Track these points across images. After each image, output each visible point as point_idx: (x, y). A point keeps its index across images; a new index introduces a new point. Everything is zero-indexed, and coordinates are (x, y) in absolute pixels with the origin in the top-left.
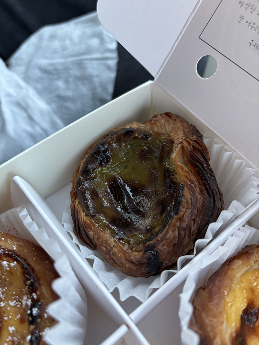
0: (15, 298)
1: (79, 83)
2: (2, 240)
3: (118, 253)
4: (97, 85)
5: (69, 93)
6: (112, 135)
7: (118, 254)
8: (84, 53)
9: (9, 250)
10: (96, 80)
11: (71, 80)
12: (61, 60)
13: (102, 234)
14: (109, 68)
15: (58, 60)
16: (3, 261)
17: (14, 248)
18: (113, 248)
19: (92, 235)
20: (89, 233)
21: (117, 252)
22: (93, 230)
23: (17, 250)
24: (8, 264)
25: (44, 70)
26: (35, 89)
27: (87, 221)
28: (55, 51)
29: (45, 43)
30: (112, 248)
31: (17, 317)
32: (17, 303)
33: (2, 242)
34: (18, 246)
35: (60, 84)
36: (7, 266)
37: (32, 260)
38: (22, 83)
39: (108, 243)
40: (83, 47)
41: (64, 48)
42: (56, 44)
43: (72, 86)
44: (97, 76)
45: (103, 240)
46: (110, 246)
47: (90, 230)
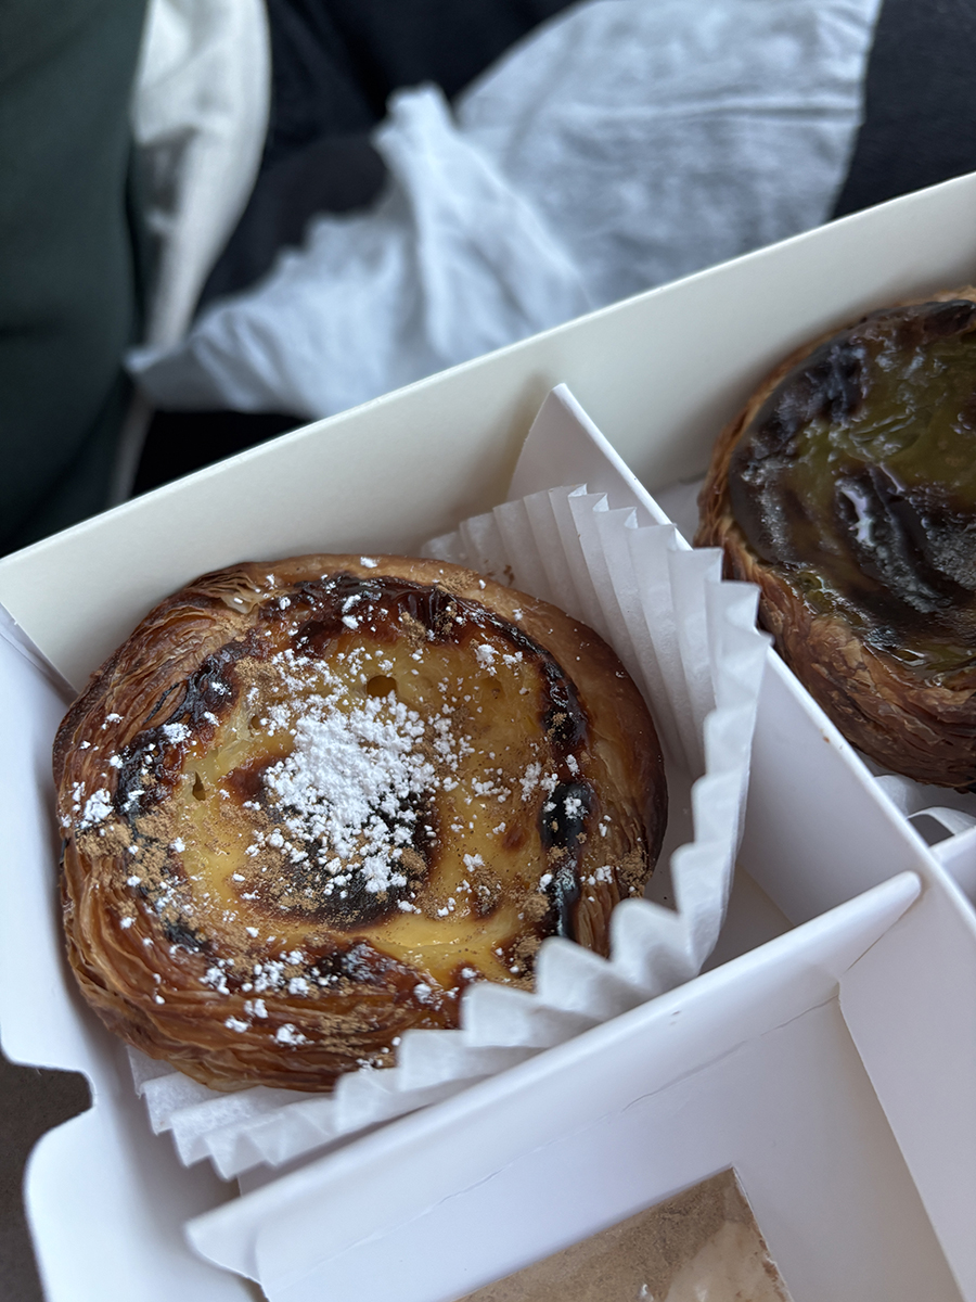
0: (490, 773)
1: (700, 195)
2: (479, 587)
3: (875, 687)
4: (766, 207)
5: (659, 231)
6: (883, 319)
7: (873, 690)
8: (735, 90)
9: (499, 618)
10: (767, 190)
11: (673, 182)
12: (647, 112)
13: (817, 624)
14: (822, 149)
15: (635, 111)
16: (483, 642)
17: (514, 614)
18: (855, 670)
19: (780, 622)
20: (772, 614)
21: (870, 682)
22: (784, 609)
23: (524, 623)
24: (494, 655)
25: (580, 144)
26: (542, 205)
27: (766, 578)
28: (626, 79)
29: (590, 51)
30: (851, 672)
31: (496, 830)
32: (495, 791)
33: (478, 591)
34: (527, 614)
35: (633, 195)
36: (490, 660)
37: (571, 660)
38: (498, 183)
39: (839, 652)
40: (735, 65)
41: (661, 70)
42: (633, 54)
43: (673, 205)
44: (772, 176)
45: (820, 643)
46: (845, 663)
47: (776, 607)
